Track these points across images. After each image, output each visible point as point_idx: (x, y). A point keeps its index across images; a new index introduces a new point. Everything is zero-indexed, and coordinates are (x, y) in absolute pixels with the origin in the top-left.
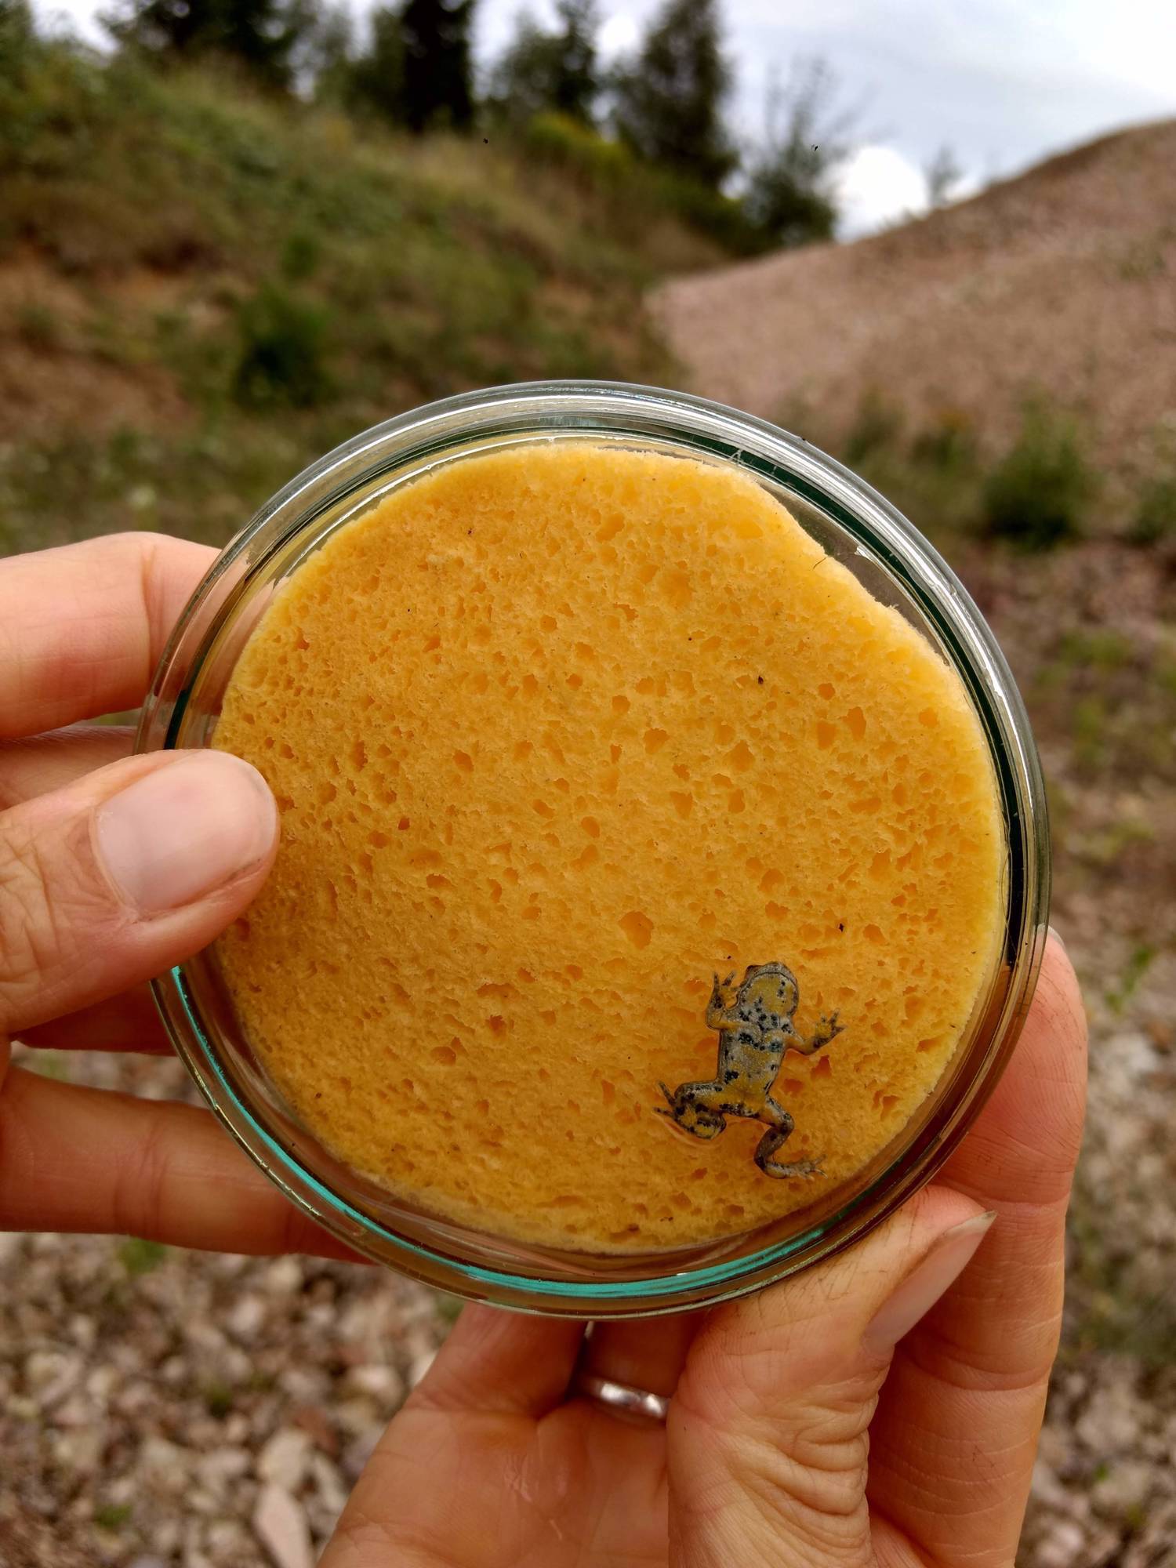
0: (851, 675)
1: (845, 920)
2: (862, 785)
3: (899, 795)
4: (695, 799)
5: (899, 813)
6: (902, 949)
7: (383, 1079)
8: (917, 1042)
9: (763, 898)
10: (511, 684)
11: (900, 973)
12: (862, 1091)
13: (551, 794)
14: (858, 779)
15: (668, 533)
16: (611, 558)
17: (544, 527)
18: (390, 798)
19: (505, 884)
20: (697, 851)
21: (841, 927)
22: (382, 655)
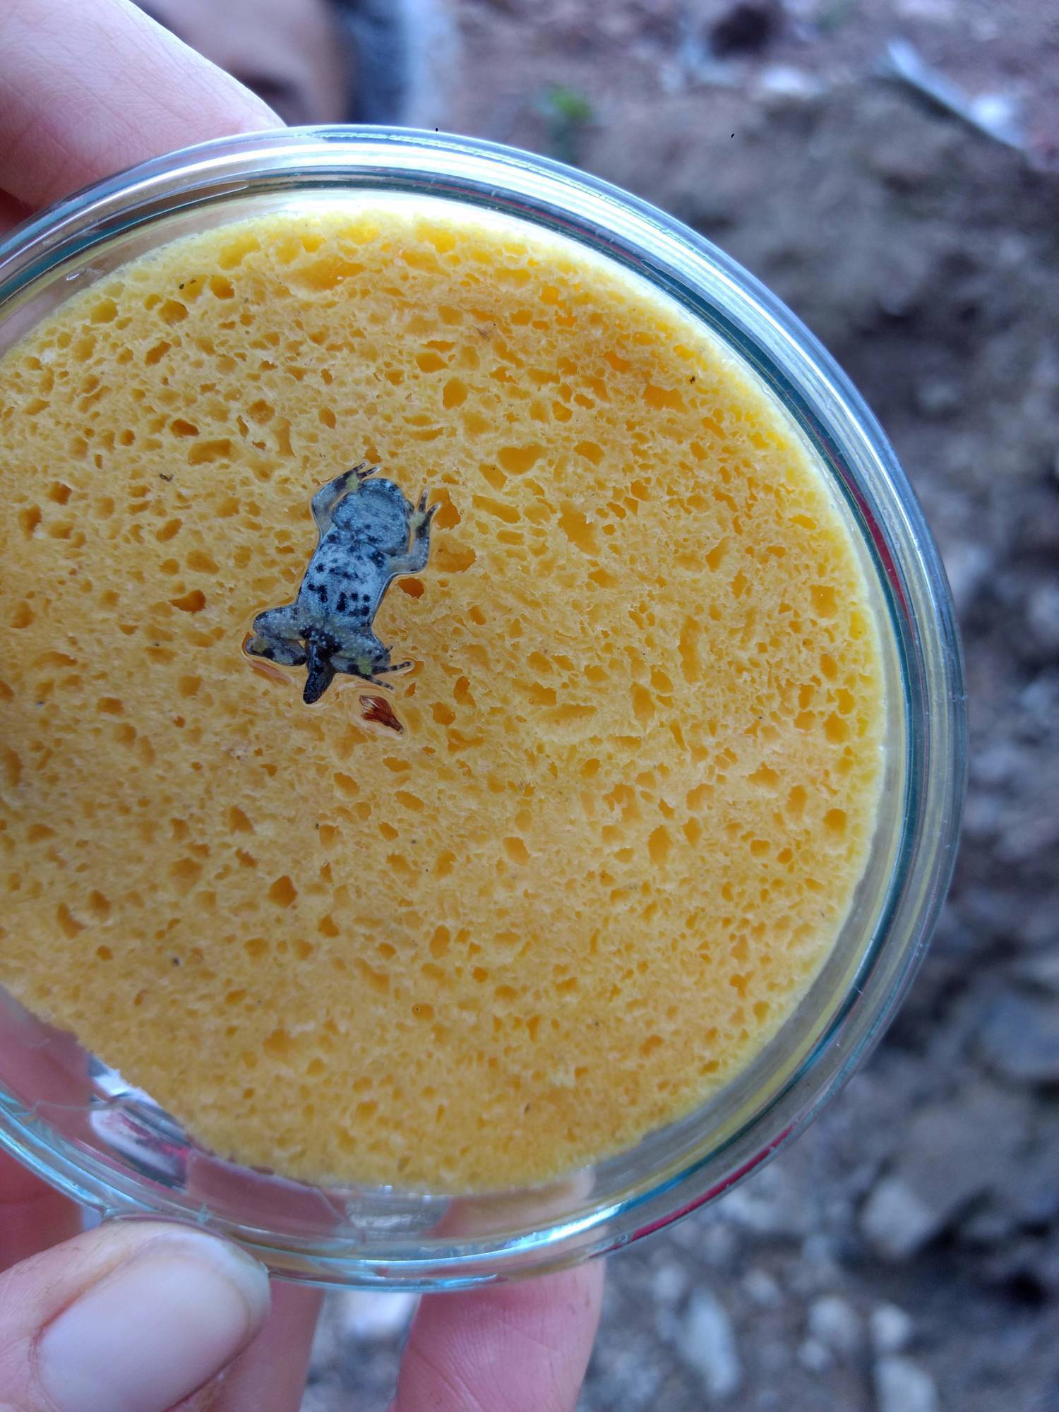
7: (601, 414)
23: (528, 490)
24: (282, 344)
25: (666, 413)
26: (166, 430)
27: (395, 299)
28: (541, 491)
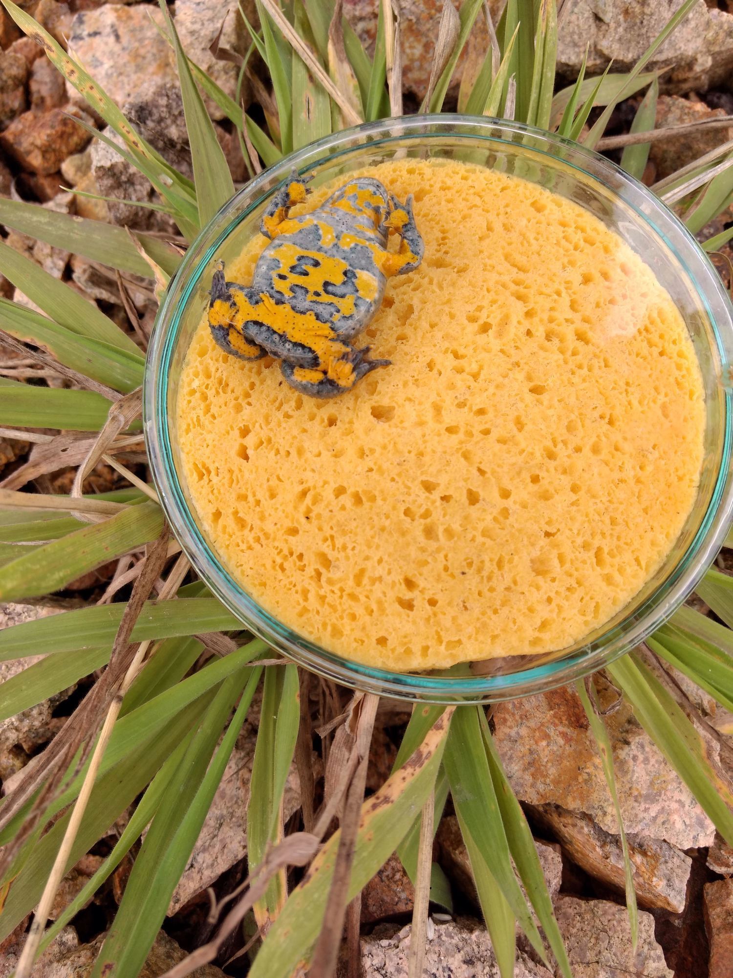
0: (432, 620)
1: (310, 523)
2: (373, 584)
3: (353, 597)
4: (427, 494)
5: (344, 591)
6: (274, 539)
8: (223, 511)
9: (351, 490)
10: (560, 446)
11: (262, 530)
12: (217, 464)
13: (486, 423)
14: (377, 584)
15: (576, 586)
16: (586, 546)
17: (627, 525)
18: (548, 338)
19: (456, 363)
20: (399, 475)
21: (307, 518)
22: (626, 391)
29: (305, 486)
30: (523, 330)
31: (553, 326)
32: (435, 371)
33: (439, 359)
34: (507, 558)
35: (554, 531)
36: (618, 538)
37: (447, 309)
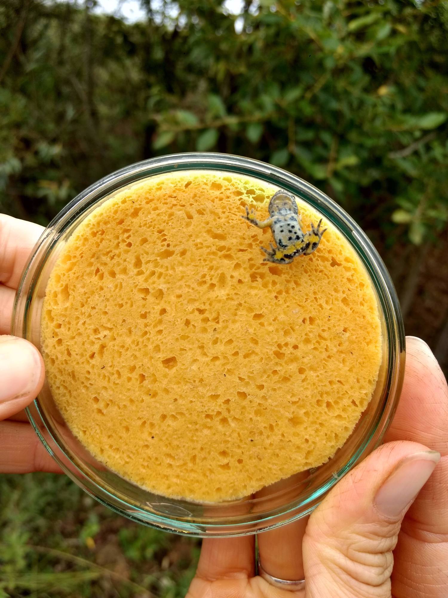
2: (203, 461)
4: (215, 402)
8: (104, 448)
9: (169, 415)
13: (234, 348)
14: (205, 461)
16: (319, 403)
18: (253, 279)
23: (148, 265)
24: (80, 317)
25: (140, 214)
26: (90, 361)
27: (79, 279)
28: (150, 261)
29: (143, 420)
30: (235, 280)
31: (253, 270)
32: (191, 327)
33: (190, 317)
34: (274, 424)
35: (298, 400)
36: (338, 392)
37: (182, 283)
